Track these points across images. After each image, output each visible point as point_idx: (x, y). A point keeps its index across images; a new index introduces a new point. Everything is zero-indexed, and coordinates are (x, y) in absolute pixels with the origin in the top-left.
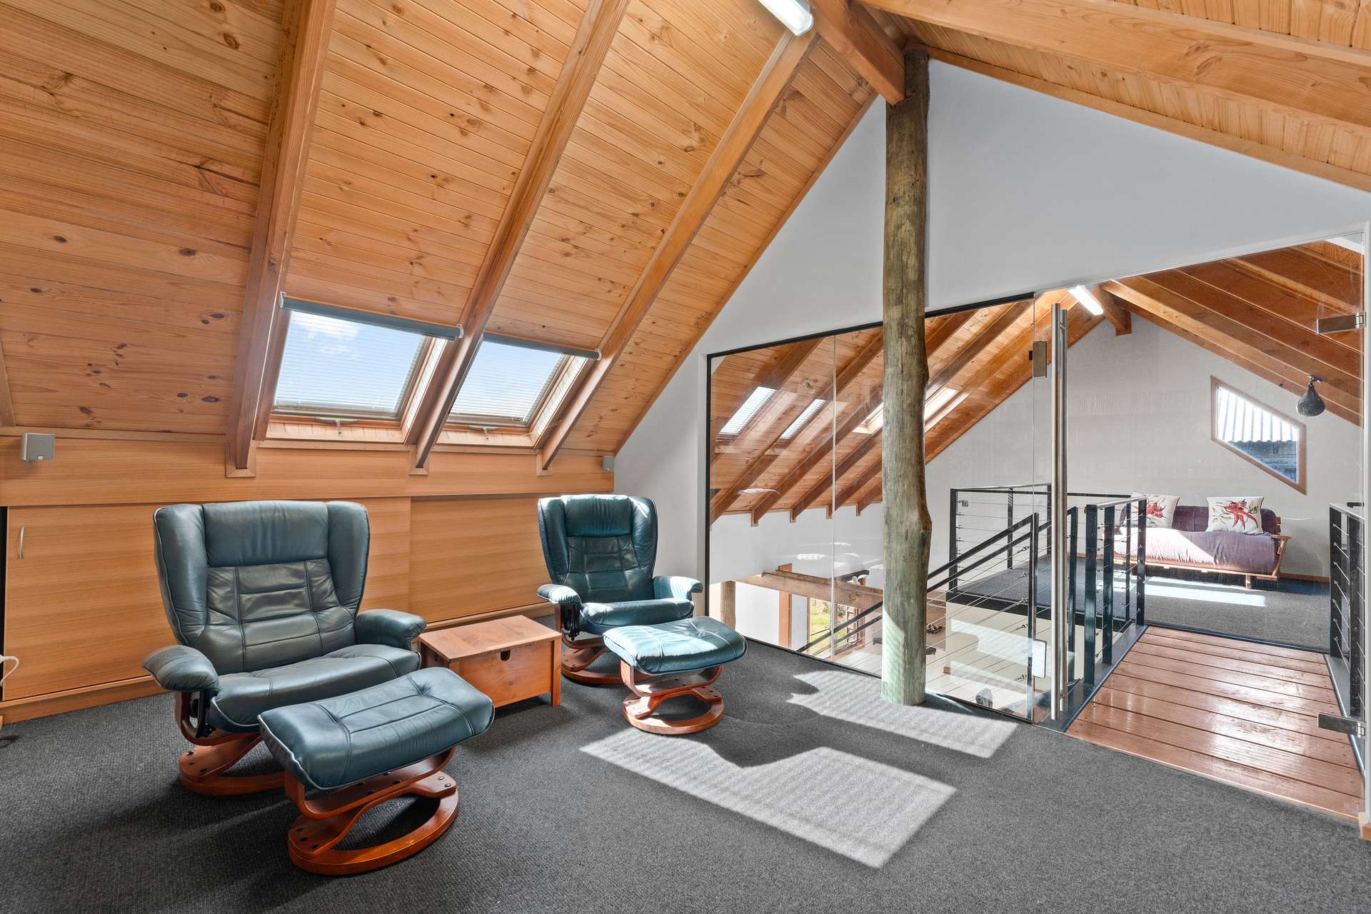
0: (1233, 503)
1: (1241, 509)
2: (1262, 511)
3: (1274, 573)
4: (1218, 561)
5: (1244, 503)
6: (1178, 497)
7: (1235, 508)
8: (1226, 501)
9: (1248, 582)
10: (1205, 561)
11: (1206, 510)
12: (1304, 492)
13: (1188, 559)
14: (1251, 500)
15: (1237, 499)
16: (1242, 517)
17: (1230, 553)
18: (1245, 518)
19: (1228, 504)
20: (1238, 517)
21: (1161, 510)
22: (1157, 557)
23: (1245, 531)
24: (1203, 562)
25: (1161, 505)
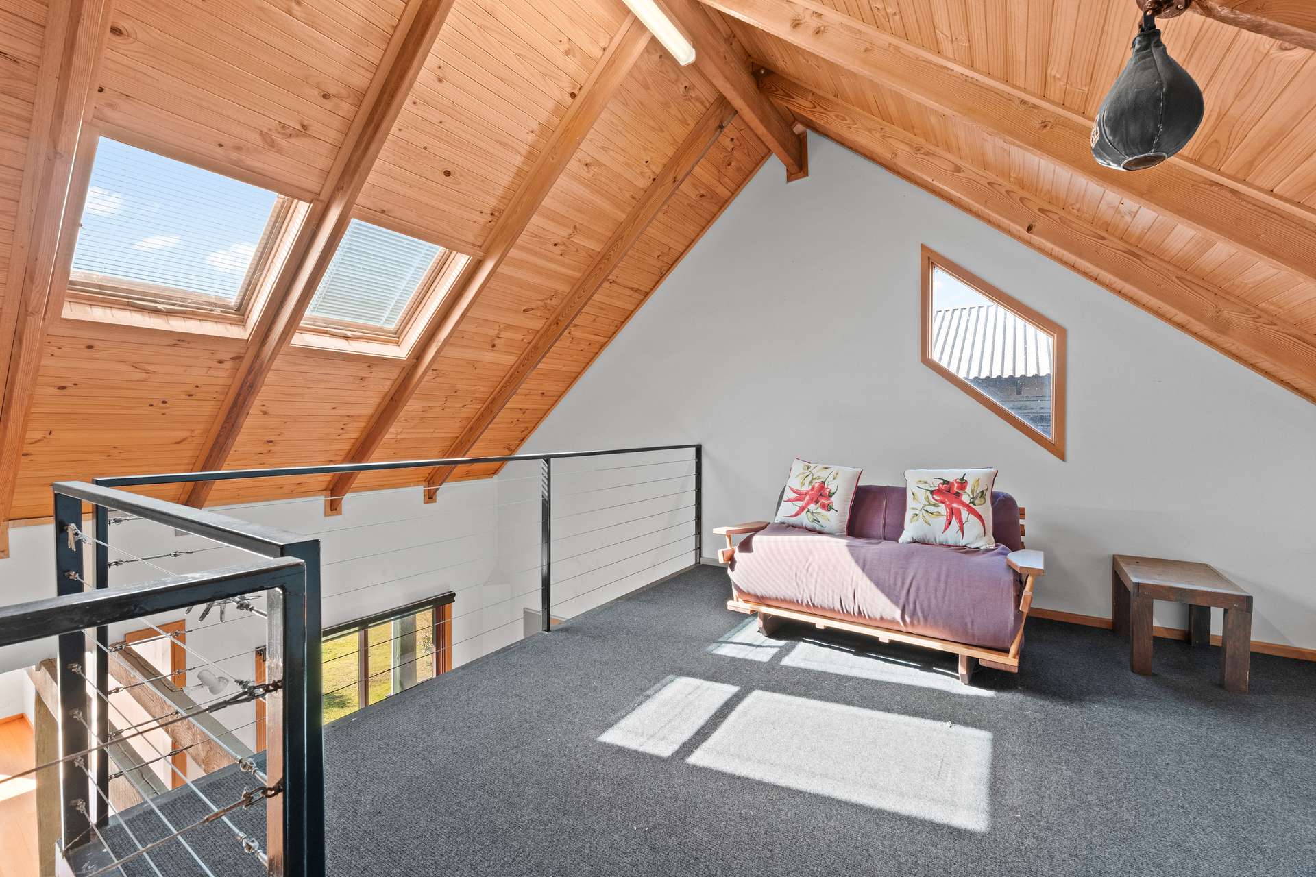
0: (946, 482)
1: (958, 495)
2: (995, 497)
3: (1013, 649)
4: (908, 619)
5: (963, 483)
6: (859, 470)
7: (948, 492)
8: (934, 476)
9: (962, 670)
10: (884, 617)
11: (902, 492)
12: (1061, 456)
13: (856, 610)
14: (974, 475)
15: (952, 475)
16: (959, 511)
17: (929, 599)
18: (964, 513)
19: (936, 484)
20: (953, 513)
21: (831, 495)
22: (805, 602)
23: (963, 542)
24: (882, 618)
25: (831, 486)
